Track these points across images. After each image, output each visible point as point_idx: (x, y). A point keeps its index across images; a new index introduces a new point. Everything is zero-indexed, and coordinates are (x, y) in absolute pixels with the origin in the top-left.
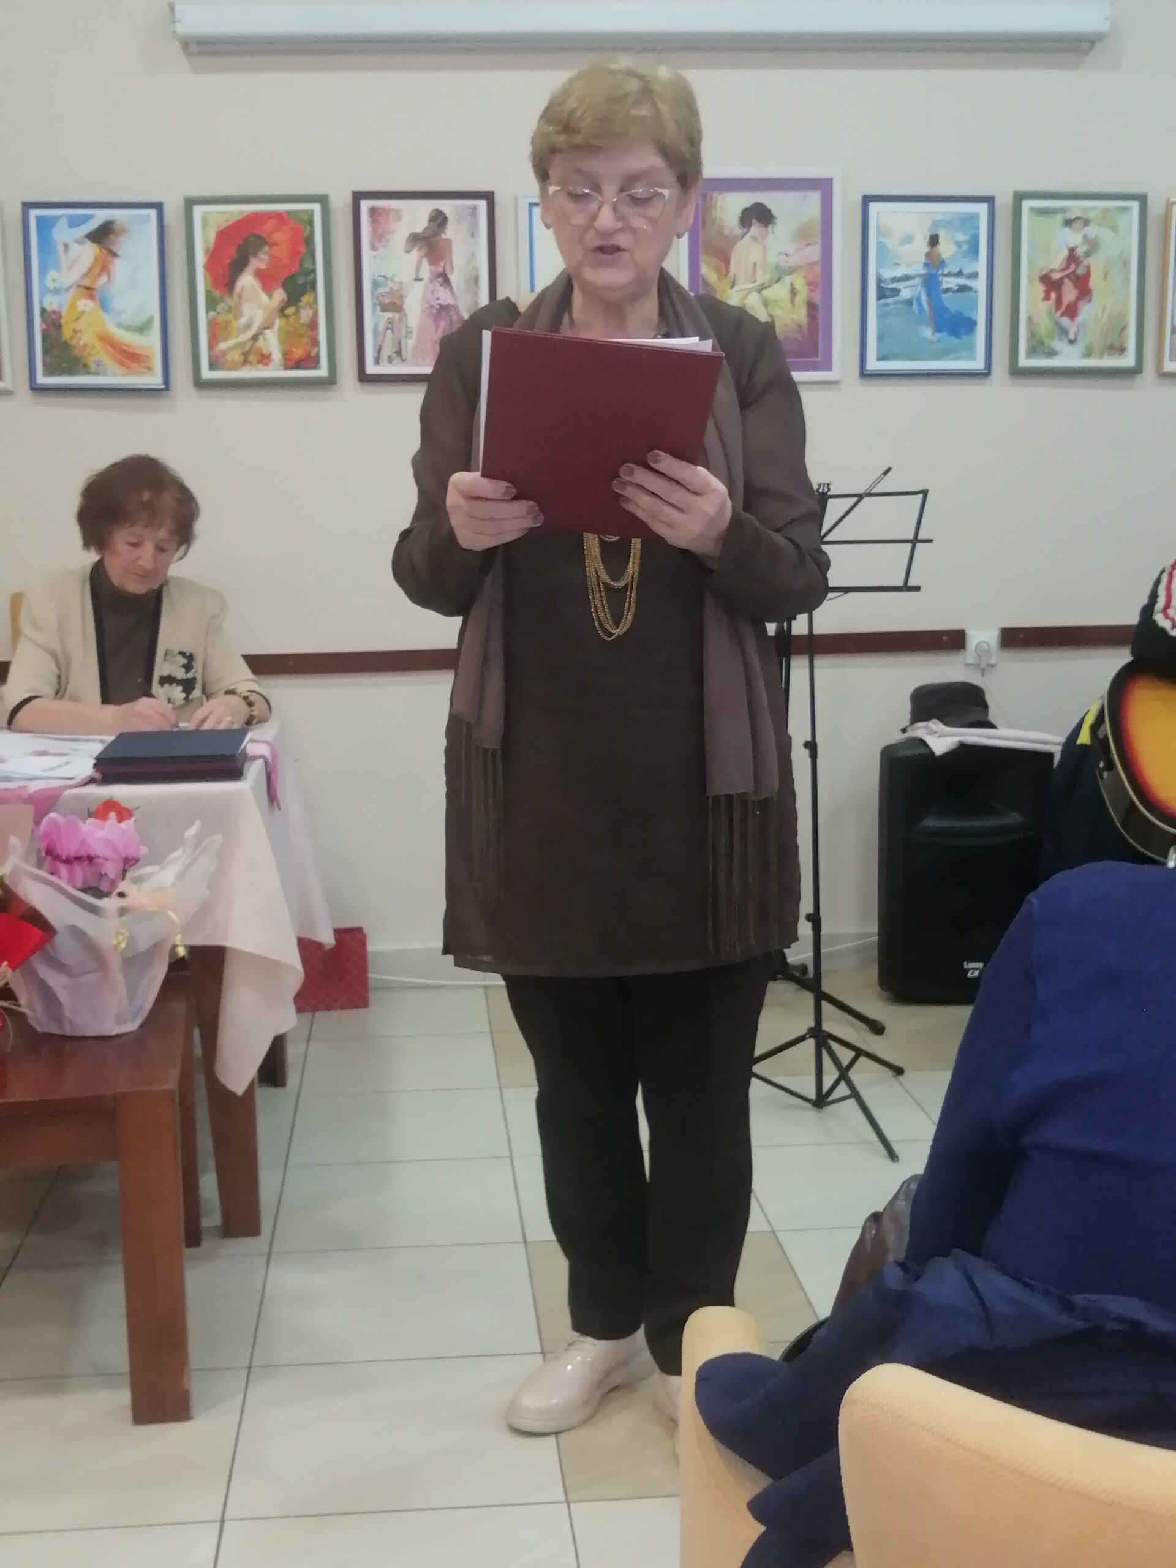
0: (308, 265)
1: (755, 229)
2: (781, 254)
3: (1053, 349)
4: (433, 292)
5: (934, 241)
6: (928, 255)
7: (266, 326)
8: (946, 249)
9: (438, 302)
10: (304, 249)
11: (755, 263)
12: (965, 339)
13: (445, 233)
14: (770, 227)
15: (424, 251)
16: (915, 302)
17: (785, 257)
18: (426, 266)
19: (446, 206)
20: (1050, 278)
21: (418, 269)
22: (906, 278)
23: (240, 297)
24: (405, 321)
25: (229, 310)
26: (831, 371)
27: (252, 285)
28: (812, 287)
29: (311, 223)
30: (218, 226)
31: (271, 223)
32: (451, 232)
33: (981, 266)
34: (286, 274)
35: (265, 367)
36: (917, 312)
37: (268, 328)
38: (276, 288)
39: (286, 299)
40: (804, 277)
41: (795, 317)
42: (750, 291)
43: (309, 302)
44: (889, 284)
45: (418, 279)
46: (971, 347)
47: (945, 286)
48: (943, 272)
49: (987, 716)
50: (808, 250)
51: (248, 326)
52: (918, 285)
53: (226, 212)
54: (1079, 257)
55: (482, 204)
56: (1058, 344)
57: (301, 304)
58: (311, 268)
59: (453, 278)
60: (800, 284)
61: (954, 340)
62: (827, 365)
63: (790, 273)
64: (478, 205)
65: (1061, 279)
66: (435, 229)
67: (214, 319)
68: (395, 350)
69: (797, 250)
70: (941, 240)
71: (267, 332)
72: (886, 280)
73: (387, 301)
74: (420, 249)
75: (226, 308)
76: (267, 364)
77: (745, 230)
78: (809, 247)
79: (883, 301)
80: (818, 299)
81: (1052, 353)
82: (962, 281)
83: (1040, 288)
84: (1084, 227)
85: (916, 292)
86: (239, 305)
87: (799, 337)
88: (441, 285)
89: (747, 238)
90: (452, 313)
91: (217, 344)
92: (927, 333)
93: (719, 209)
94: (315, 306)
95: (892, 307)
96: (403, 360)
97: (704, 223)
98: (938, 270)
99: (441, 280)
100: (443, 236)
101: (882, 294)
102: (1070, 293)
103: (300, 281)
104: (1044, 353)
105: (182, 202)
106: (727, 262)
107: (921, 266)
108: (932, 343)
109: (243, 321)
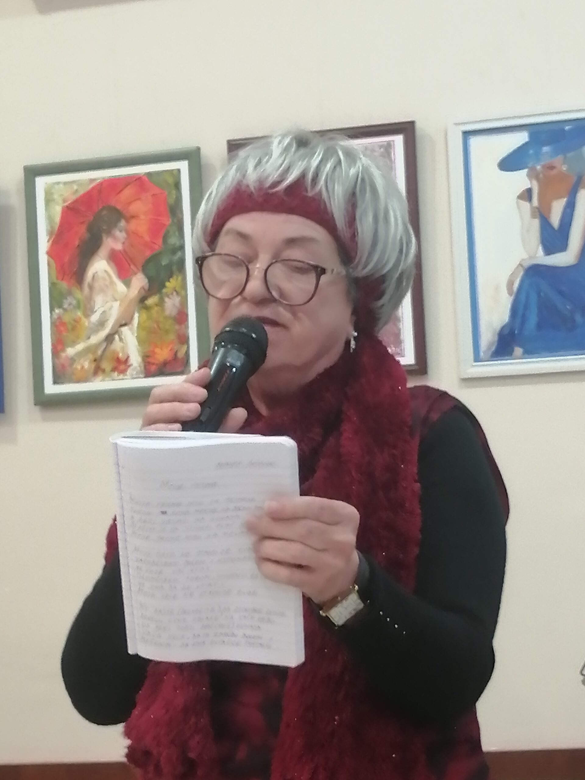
0: (173, 241)
7: (124, 322)
10: (168, 221)
23: (91, 287)
25: (78, 306)
27: (106, 271)
29: (177, 185)
30: (64, 201)
31: (128, 193)
34: (148, 254)
35: (121, 376)
37: (125, 325)
38: (136, 274)
39: (147, 287)
43: (175, 288)
51: (102, 324)
53: (74, 182)
55: (398, 140)
57: (164, 291)
58: (178, 244)
64: (393, 141)
67: (59, 318)
71: (125, 330)
75: (74, 302)
76: (123, 372)
86: (90, 299)
91: (63, 350)
94: (183, 293)
103: (164, 262)
105: (21, 174)
109: (95, 318)
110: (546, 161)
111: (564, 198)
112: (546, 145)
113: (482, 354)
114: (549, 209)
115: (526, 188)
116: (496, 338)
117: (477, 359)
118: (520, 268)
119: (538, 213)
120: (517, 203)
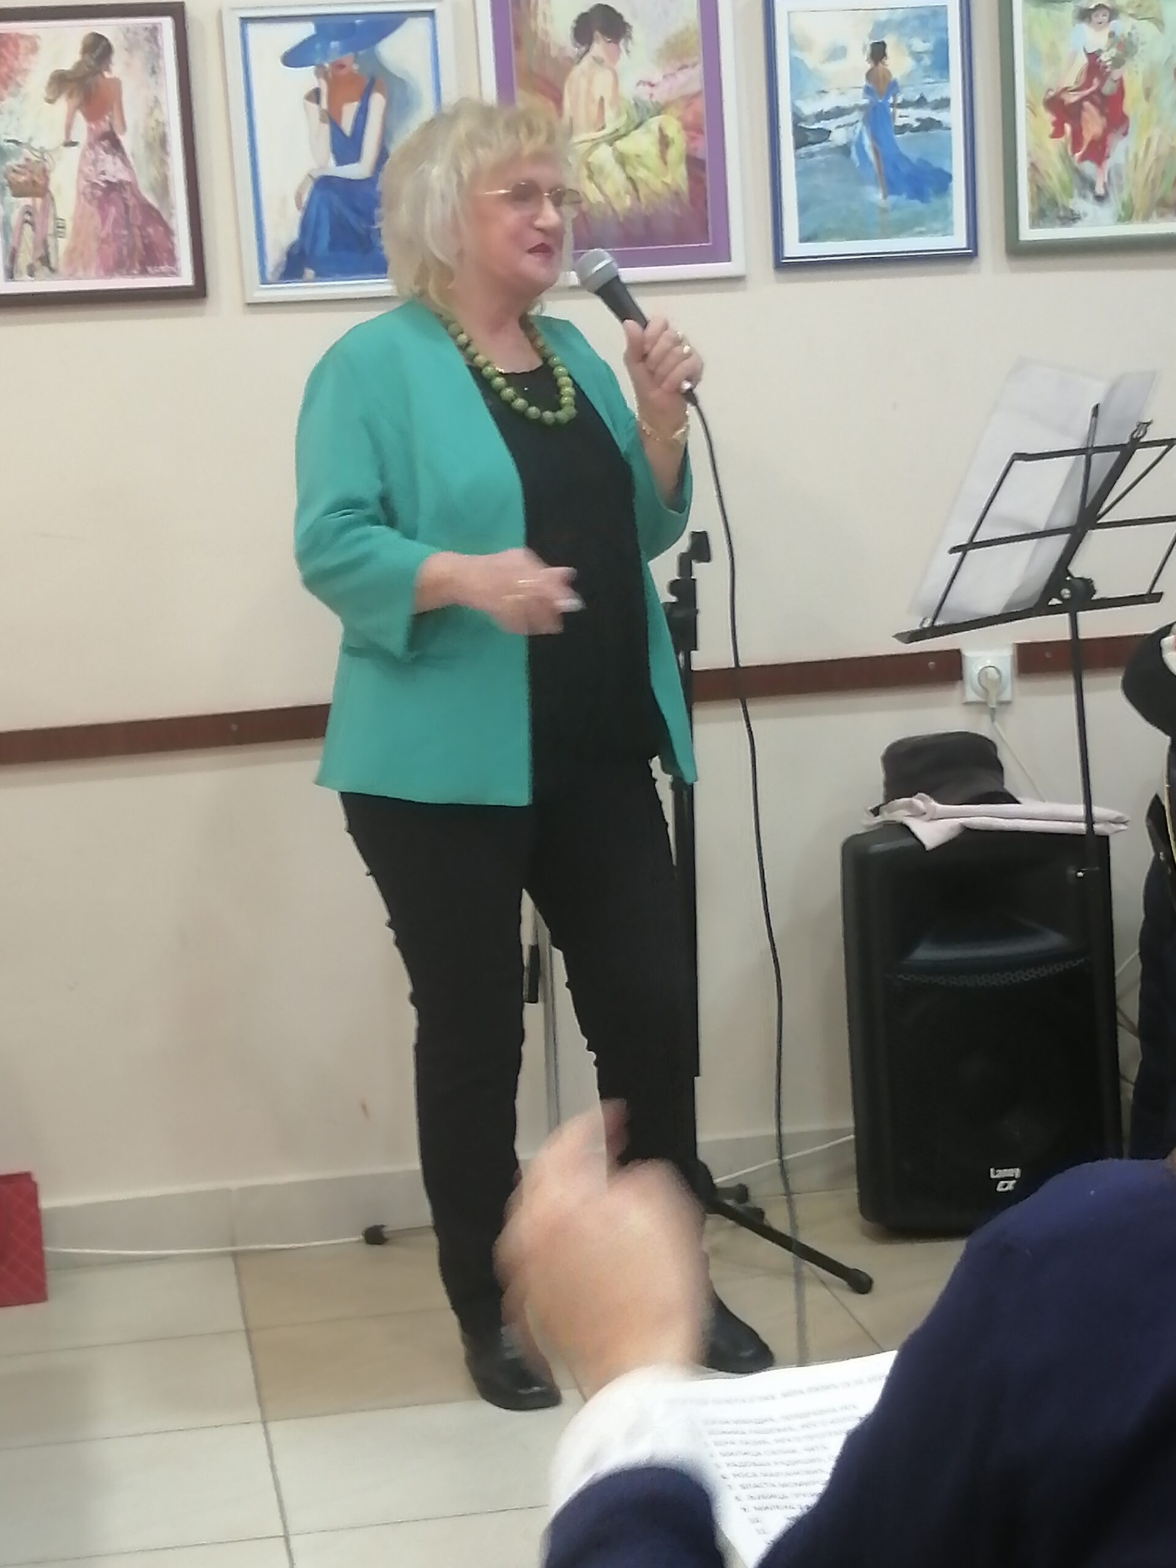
1: (599, 47)
2: (641, 83)
3: (1072, 211)
4: (94, 163)
5: (878, 52)
6: (869, 75)
8: (898, 64)
9: (103, 177)
11: (602, 100)
12: (936, 202)
13: (108, 70)
14: (622, 42)
15: (76, 100)
16: (853, 149)
17: (647, 88)
18: (80, 120)
19: (107, 27)
20: (1062, 101)
21: (69, 128)
22: (839, 112)
24: (52, 211)
26: (729, 261)
28: (693, 134)
32: (117, 68)
33: (954, 88)
36: (858, 164)
40: (679, 119)
41: (668, 180)
42: (596, 143)
44: (813, 124)
45: (70, 144)
46: (947, 213)
47: (899, 122)
48: (895, 100)
49: (1003, 784)
50: (682, 77)
52: (857, 121)
54: (1106, 67)
55: (166, 23)
56: (1081, 205)
59: (126, 140)
60: (673, 129)
61: (917, 204)
62: (722, 253)
63: (659, 113)
64: (160, 24)
65: (1079, 104)
66: (92, 63)
68: (39, 255)
69: (665, 77)
70: (889, 50)
72: (809, 116)
73: (22, 179)
74: (70, 96)
77: (583, 49)
78: (685, 70)
79: (803, 150)
80: (702, 150)
81: (1072, 218)
82: (926, 113)
83: (1047, 118)
84: (1110, 21)
85: (854, 131)
87: (677, 212)
88: (106, 152)
89: (586, 62)
90: (127, 195)
92: (877, 196)
93: (540, 18)
95: (819, 158)
96: (52, 270)
97: (518, 41)
98: (887, 98)
99: (105, 143)
100: (107, 75)
101: (802, 139)
102: (1093, 124)
104: (1060, 218)
106: (558, 101)
107: (861, 91)
108: (884, 211)
110: (335, 57)
111: (355, 101)
112: (336, 39)
113: (269, 277)
114: (340, 113)
115: (313, 88)
116: (285, 259)
117: (264, 281)
118: (310, 179)
119: (327, 117)
120: (305, 105)
